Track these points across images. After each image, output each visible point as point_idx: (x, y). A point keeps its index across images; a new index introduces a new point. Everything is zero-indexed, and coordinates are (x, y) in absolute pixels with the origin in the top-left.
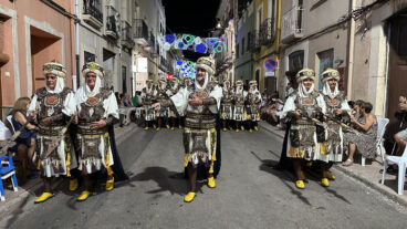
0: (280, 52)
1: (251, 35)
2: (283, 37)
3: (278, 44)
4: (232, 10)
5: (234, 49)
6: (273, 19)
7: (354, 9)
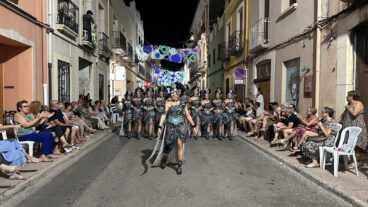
0: (248, 62)
1: (221, 47)
2: (251, 48)
3: (246, 54)
4: (204, 25)
5: (206, 59)
6: (241, 31)
7: (319, 19)
